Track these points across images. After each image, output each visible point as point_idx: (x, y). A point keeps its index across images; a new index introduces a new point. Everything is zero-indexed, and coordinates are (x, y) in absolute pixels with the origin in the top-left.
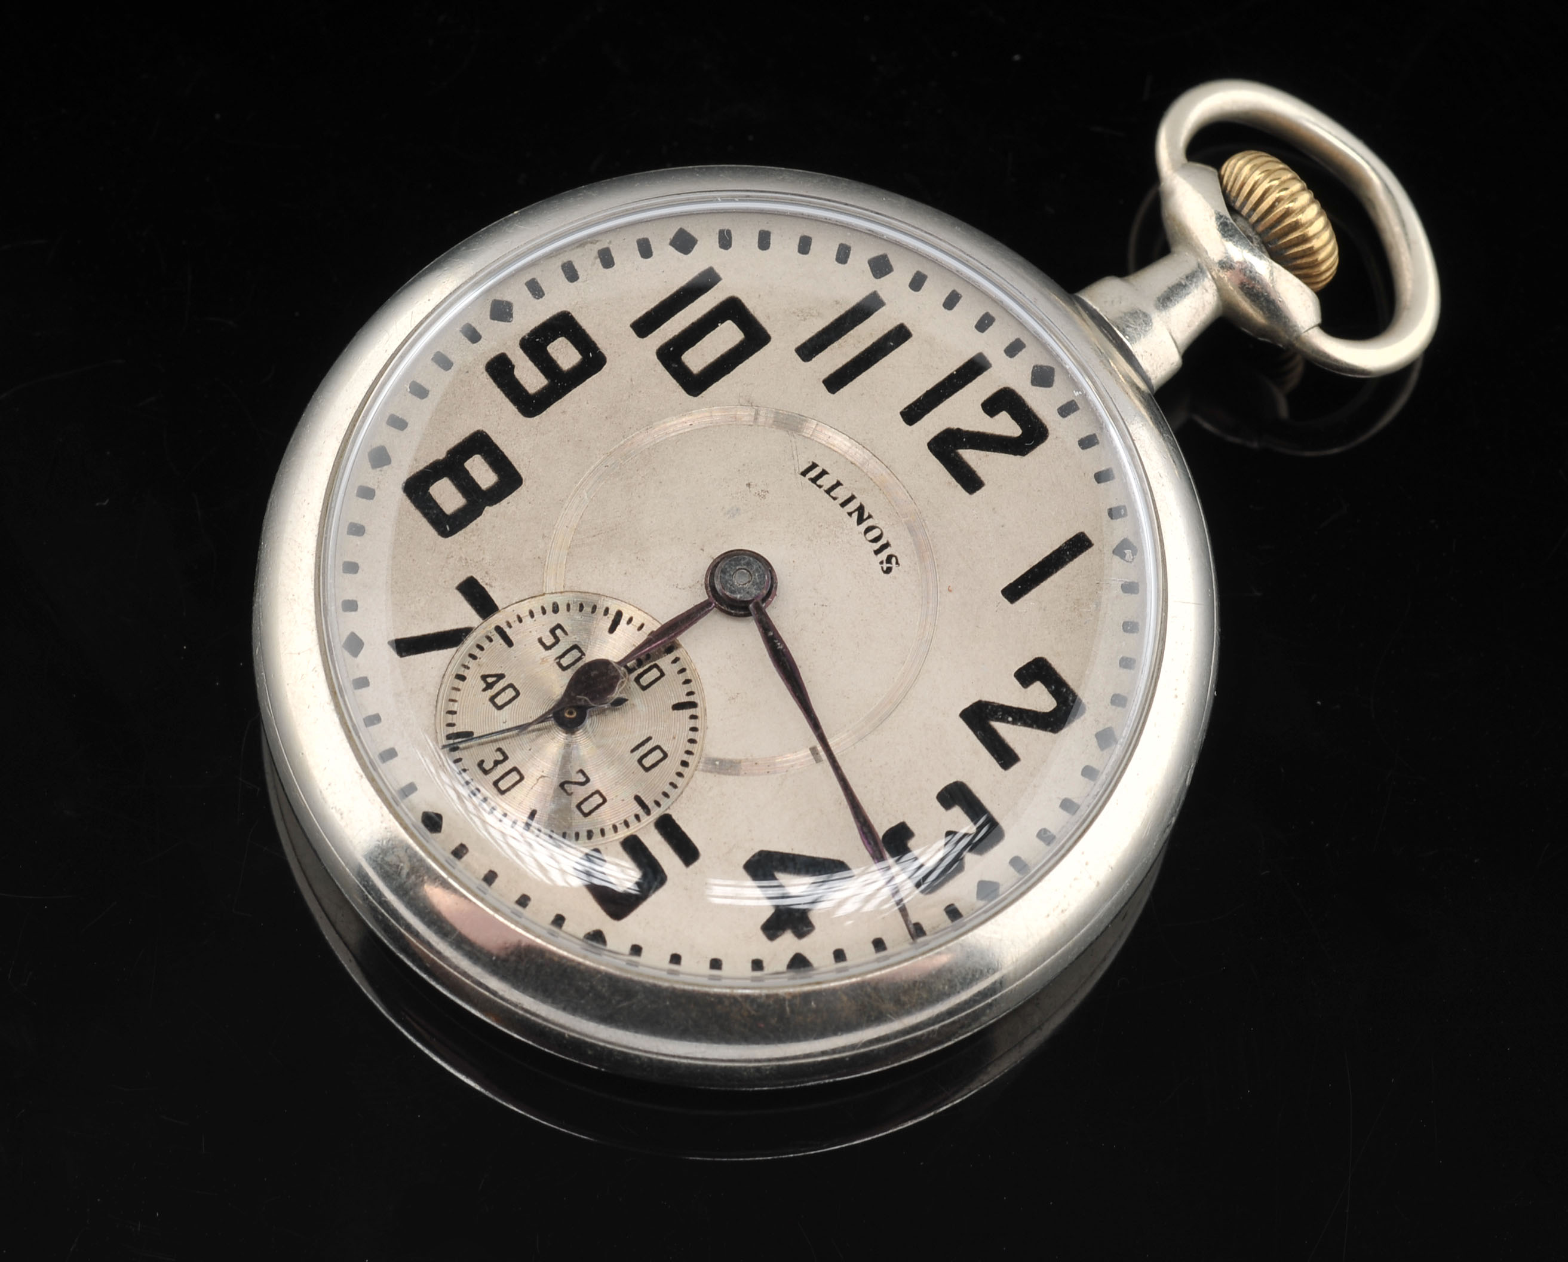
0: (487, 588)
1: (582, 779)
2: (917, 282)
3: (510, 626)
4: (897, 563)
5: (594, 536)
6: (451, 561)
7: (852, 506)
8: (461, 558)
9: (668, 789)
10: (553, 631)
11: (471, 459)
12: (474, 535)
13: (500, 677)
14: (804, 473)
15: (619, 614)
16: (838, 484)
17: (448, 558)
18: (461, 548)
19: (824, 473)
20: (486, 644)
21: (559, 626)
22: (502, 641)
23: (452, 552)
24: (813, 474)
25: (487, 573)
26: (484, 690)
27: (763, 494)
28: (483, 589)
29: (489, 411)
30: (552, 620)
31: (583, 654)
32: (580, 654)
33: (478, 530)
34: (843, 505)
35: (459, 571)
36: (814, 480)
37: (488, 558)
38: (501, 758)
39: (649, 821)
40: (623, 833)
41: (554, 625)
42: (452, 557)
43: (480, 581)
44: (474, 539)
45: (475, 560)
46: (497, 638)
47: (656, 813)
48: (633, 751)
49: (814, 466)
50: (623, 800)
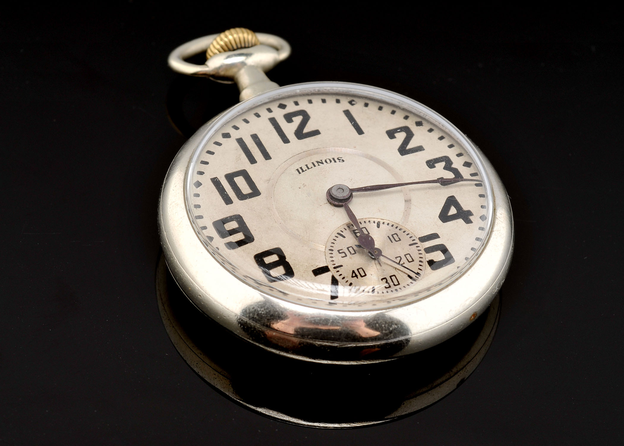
0: (318, 267)
1: (399, 258)
2: (236, 128)
3: (335, 264)
4: (341, 158)
5: (307, 233)
6: (304, 276)
7: (316, 164)
8: (304, 272)
9: (409, 236)
10: (340, 253)
11: (265, 261)
12: (296, 266)
13: (353, 272)
14: (300, 173)
15: (338, 234)
16: (307, 165)
17: (303, 277)
18: (300, 271)
19: (301, 168)
20: (340, 273)
21: (339, 251)
22: (340, 268)
23: (300, 275)
24: (301, 171)
25: (312, 266)
26: (357, 278)
27: (304, 185)
28: (318, 268)
29: (247, 252)
30: (335, 252)
31: (351, 247)
32: (351, 248)
33: (294, 265)
34: (315, 166)
35: (309, 274)
36: (303, 171)
37: (306, 264)
38: (385, 280)
39: (419, 244)
40: (423, 252)
41: (338, 252)
42: (302, 275)
43: (315, 269)
44: (297, 267)
45: (306, 268)
46: (338, 269)
47: (417, 241)
48: (392, 242)
49: (298, 170)
50: (410, 249)
